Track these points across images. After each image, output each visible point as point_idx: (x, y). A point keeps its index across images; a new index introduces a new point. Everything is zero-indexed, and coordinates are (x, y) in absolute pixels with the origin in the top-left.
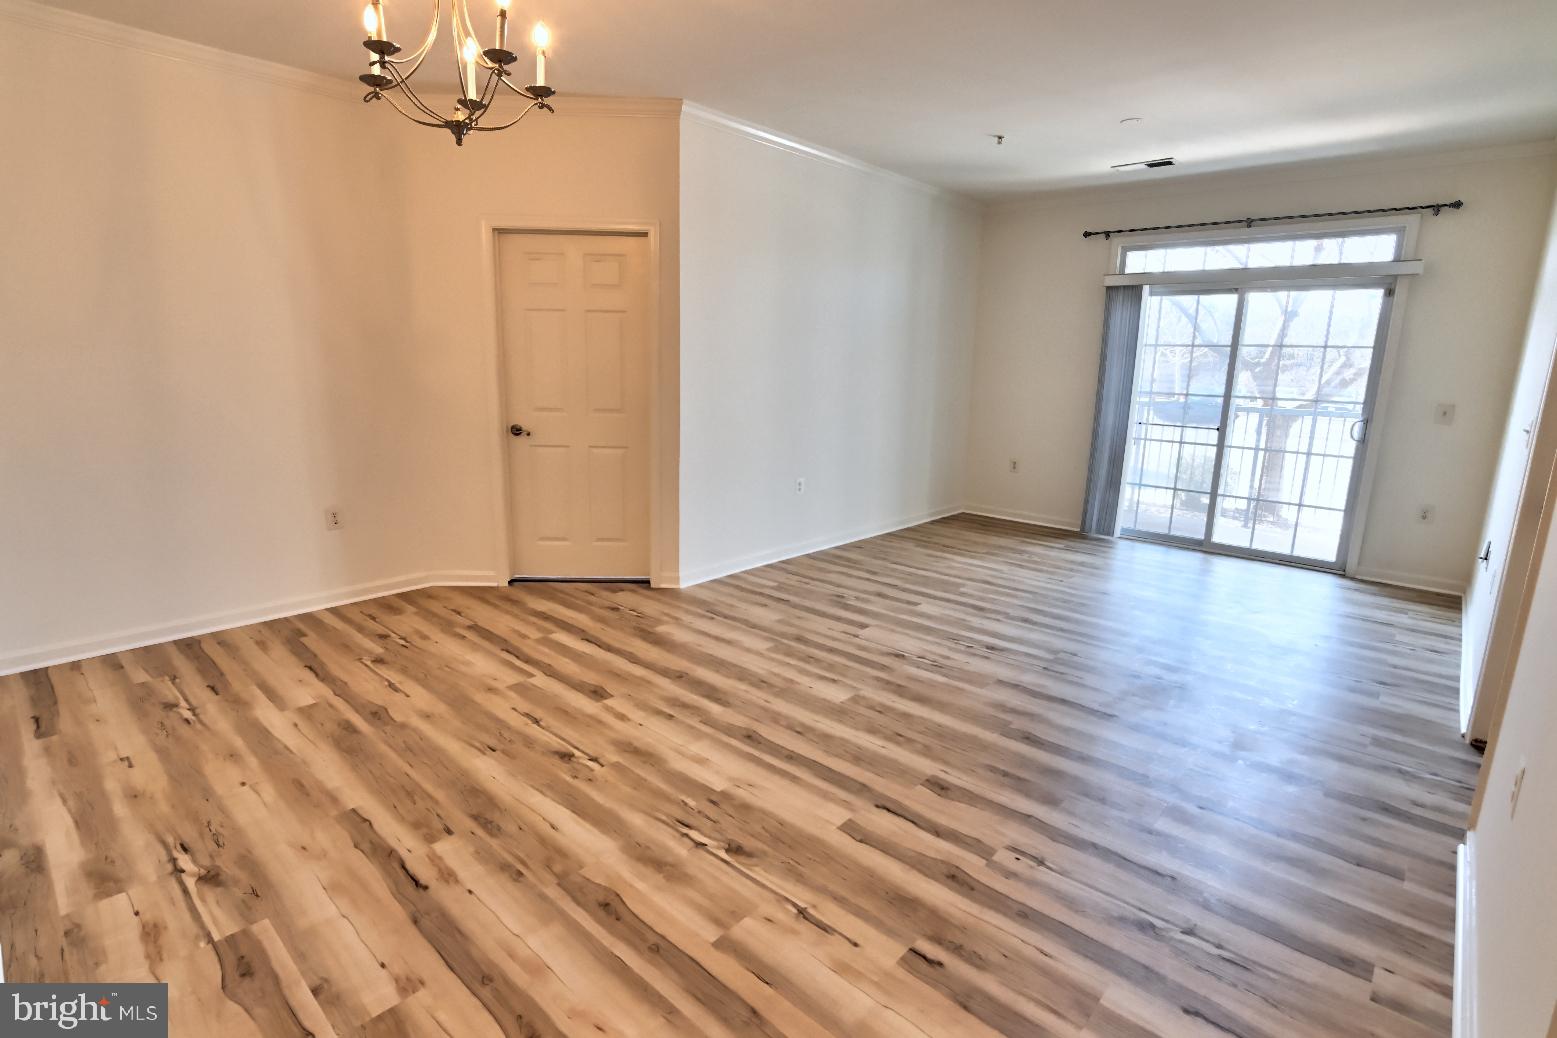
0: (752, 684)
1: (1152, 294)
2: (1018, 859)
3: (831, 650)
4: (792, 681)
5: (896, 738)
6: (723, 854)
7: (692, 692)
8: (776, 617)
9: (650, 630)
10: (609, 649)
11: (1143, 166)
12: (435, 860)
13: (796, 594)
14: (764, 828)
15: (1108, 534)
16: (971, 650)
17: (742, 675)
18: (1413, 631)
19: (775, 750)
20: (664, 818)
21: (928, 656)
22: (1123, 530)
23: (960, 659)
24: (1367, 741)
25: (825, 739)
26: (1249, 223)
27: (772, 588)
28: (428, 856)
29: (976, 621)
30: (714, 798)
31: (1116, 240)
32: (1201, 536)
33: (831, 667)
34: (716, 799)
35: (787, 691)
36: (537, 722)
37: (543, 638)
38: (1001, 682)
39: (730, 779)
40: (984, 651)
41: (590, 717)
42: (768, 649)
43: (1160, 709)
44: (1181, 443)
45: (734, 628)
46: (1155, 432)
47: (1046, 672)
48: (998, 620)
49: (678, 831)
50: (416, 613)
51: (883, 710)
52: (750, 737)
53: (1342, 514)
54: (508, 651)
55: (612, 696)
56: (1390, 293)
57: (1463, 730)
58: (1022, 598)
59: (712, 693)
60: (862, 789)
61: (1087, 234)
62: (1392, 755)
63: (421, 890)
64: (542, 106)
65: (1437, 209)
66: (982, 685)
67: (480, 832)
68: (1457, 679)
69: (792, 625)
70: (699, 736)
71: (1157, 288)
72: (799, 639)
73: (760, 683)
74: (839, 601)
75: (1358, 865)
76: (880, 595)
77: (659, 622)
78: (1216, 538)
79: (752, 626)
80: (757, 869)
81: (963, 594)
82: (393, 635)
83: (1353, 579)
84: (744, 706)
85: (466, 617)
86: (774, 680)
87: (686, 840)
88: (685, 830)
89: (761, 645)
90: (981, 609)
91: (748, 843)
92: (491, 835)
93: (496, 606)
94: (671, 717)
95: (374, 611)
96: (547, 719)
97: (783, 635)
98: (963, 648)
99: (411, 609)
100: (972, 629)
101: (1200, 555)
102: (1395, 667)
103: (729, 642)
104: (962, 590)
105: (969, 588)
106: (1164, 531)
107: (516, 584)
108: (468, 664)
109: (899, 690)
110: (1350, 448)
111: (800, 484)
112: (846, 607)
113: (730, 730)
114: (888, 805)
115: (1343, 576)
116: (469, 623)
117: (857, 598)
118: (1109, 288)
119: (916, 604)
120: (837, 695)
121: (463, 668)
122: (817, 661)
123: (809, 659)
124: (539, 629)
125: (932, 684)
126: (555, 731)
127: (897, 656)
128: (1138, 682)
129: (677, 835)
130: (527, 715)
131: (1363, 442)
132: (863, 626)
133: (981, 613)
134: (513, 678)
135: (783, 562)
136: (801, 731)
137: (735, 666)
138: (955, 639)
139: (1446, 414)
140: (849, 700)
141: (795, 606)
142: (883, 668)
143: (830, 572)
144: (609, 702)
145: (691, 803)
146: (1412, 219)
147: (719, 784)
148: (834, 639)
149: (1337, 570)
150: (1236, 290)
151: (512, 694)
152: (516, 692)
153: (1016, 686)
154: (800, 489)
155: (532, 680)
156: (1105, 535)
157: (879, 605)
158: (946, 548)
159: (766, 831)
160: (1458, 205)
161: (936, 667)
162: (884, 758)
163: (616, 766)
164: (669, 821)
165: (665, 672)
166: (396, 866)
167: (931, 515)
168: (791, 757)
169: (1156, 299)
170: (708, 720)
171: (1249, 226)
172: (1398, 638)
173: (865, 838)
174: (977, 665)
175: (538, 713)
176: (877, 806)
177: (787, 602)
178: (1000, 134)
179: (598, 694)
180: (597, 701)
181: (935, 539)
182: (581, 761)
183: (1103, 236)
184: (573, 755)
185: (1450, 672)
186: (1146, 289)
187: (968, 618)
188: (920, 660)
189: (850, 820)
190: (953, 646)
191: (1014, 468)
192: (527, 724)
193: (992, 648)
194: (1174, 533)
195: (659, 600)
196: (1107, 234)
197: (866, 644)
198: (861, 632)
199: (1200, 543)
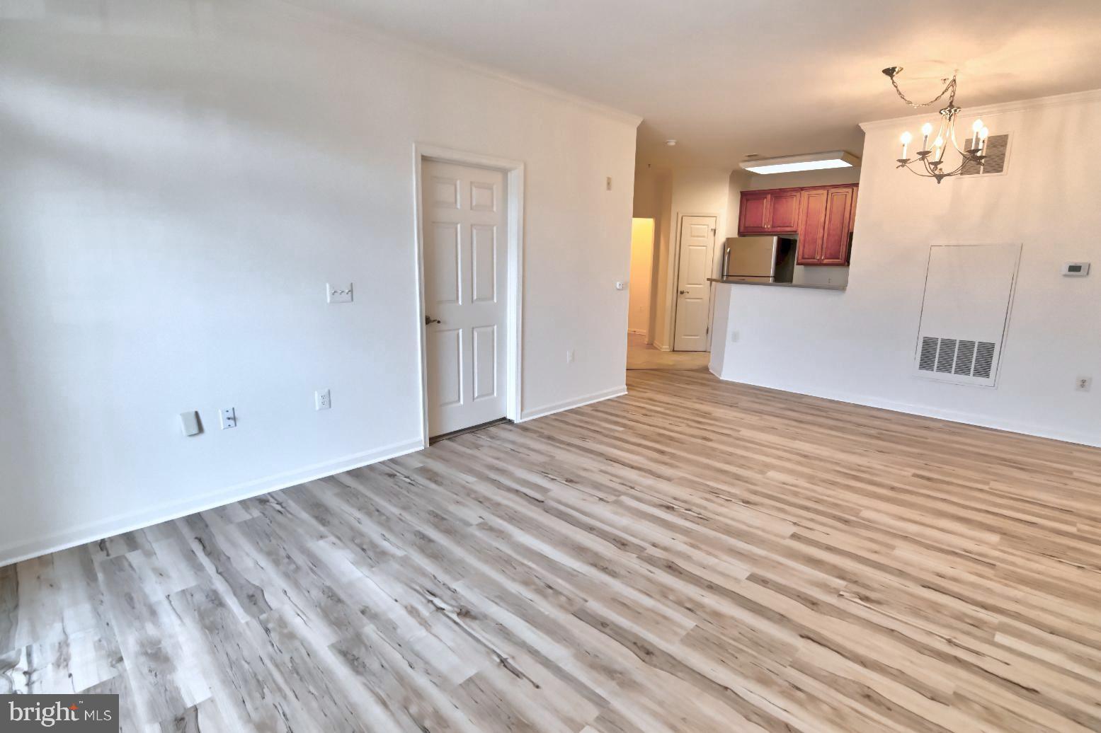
8: (897, 552)
16: (687, 506)
21: (722, 502)
38: (669, 479)
40: (676, 505)
47: (633, 486)
98: (694, 509)
109: (738, 478)
125: (715, 480)
127: (748, 502)
132: (795, 536)
138: (702, 520)
140: (766, 473)
142: (755, 493)
153: (659, 476)
161: (715, 492)
174: (683, 493)
190: (702, 511)
193: (669, 508)
197: (782, 515)
198: (794, 529)
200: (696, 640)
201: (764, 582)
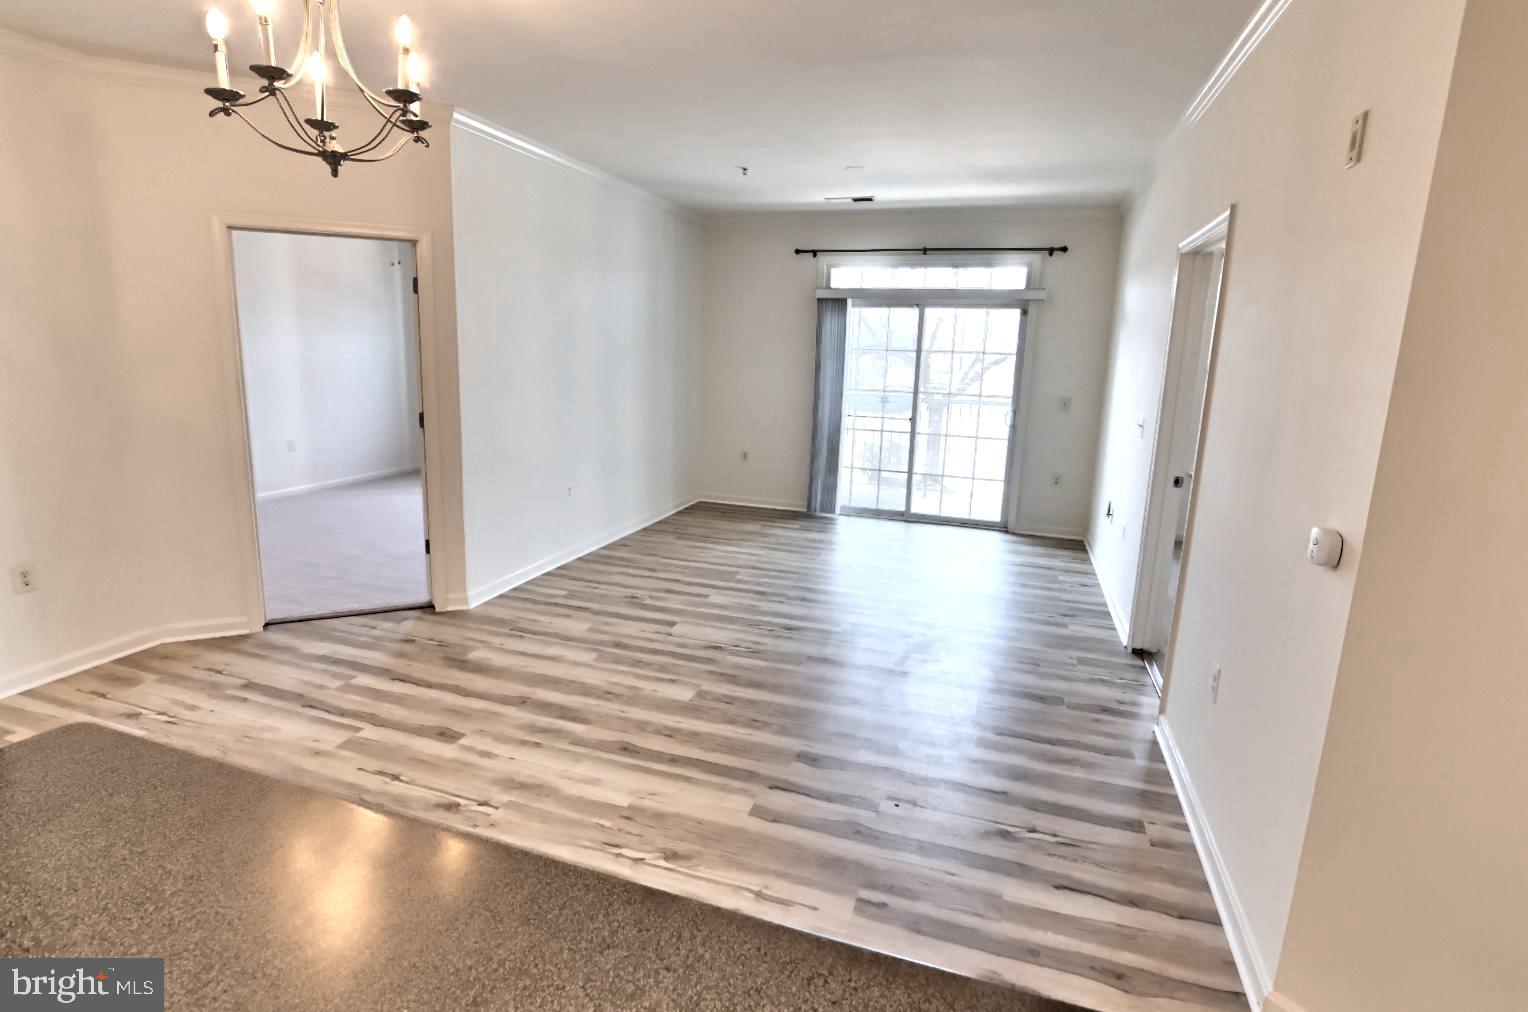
0: (599, 697)
1: (853, 306)
2: (897, 806)
3: (654, 652)
4: (635, 688)
5: (752, 724)
6: (662, 863)
7: (545, 716)
8: (586, 626)
9: (463, 658)
10: (430, 686)
11: (850, 200)
13: (590, 600)
14: (686, 830)
15: (830, 512)
16: (775, 633)
17: (585, 690)
18: (1067, 571)
19: (659, 757)
20: (588, 844)
21: (740, 643)
22: (843, 508)
23: (769, 643)
24: (1075, 661)
25: (694, 737)
26: (925, 251)
27: (564, 597)
29: (764, 605)
30: (626, 814)
31: (823, 259)
32: (902, 508)
33: (662, 668)
34: (630, 814)
35: (634, 698)
36: (396, 778)
37: (343, 686)
38: (812, 659)
39: (631, 793)
40: (786, 633)
41: (455, 761)
42: (595, 660)
43: (936, 661)
44: (882, 431)
45: (550, 644)
46: (860, 423)
48: (782, 602)
49: (611, 853)
50: (160, 681)
51: (730, 700)
52: (626, 749)
53: (1002, 483)
54: (311, 707)
55: (463, 735)
56: (1025, 313)
57: (1125, 643)
58: (789, 579)
59: (565, 713)
60: (750, 776)
61: (798, 252)
62: (1092, 669)
64: (418, 140)
65: (1051, 251)
66: (799, 663)
68: (1105, 605)
69: (604, 632)
70: (578, 758)
71: (858, 301)
72: (618, 645)
73: (607, 695)
74: (633, 601)
75: (1107, 754)
76: (669, 591)
77: (469, 649)
78: (914, 510)
79: (566, 639)
80: (700, 868)
81: (740, 581)
82: (144, 711)
83: (1014, 534)
84: (604, 721)
85: (231, 675)
86: (616, 690)
87: (621, 859)
88: (616, 851)
89: (588, 657)
90: (762, 593)
91: (681, 847)
93: (263, 657)
94: (538, 745)
95: (95, 685)
96: (407, 773)
97: (601, 643)
98: (765, 632)
99: (150, 677)
100: (765, 613)
101: (902, 525)
102: (1068, 601)
103: (552, 659)
104: (739, 577)
105: (743, 575)
106: (873, 506)
107: (270, 627)
108: (271, 729)
109: (733, 679)
110: (1005, 432)
111: (570, 489)
112: (645, 607)
113: (602, 746)
114: (780, 785)
115: (1007, 532)
116: (240, 682)
117: (651, 597)
118: (820, 300)
119: (706, 596)
120: (684, 694)
121: (268, 736)
122: (648, 665)
123: (637, 663)
124: (336, 676)
125: (760, 670)
126: (422, 782)
127: (715, 648)
128: (911, 640)
129: (611, 857)
130: (381, 773)
131: (1013, 427)
132: (672, 624)
133: (764, 598)
134: (340, 736)
135: (559, 568)
136: (670, 733)
137: (573, 682)
138: (752, 624)
139: (1065, 404)
140: (695, 696)
141: (597, 613)
142: (709, 661)
143: (611, 574)
144: (463, 741)
145: (608, 824)
147: (623, 801)
148: (652, 641)
149: (1003, 528)
150: (918, 305)
151: (346, 753)
152: (350, 750)
154: (570, 495)
155: (360, 734)
156: (826, 512)
157: (673, 602)
158: (704, 538)
159: (690, 832)
160: (1064, 249)
161: (754, 653)
162: (754, 744)
163: (510, 805)
164: (596, 846)
165: (505, 700)
167: (676, 507)
168: (674, 760)
169: (857, 310)
170: (577, 741)
171: (926, 254)
172: (1061, 578)
173: (776, 818)
174: (785, 646)
175: (393, 768)
176: (771, 788)
177: (586, 609)
178: (745, 166)
179: (446, 735)
180: (451, 743)
181: (691, 530)
182: (470, 808)
183: (811, 254)
184: (459, 805)
185: (1098, 600)
186: (849, 302)
187: (757, 603)
188: (736, 649)
189: (755, 805)
190: (757, 631)
191: (745, 457)
192: (386, 783)
193: (789, 628)
194: (881, 507)
195: (454, 625)
196: (815, 253)
197: (682, 641)
198: (672, 630)
199: (902, 514)
200: (737, 573)
201: (699, 595)
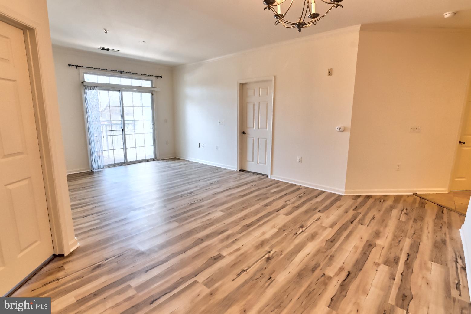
12: (337, 274)
26: (121, 72)
28: (337, 276)
31: (80, 69)
44: (112, 135)
53: (153, 146)
56: (152, 95)
61: (69, 65)
63: (350, 273)
65: (157, 77)
67: (320, 268)
83: (159, 160)
92: (319, 265)
101: (125, 166)
106: (113, 162)
110: (151, 131)
115: (157, 160)
118: (85, 86)
127: (192, 204)
131: (154, 129)
136: (243, 219)
146: (154, 78)
149: (155, 159)
160: (161, 77)
166: (346, 282)
171: (121, 73)
188: (196, 202)
194: (116, 162)
196: (76, 67)
199: (125, 163)
